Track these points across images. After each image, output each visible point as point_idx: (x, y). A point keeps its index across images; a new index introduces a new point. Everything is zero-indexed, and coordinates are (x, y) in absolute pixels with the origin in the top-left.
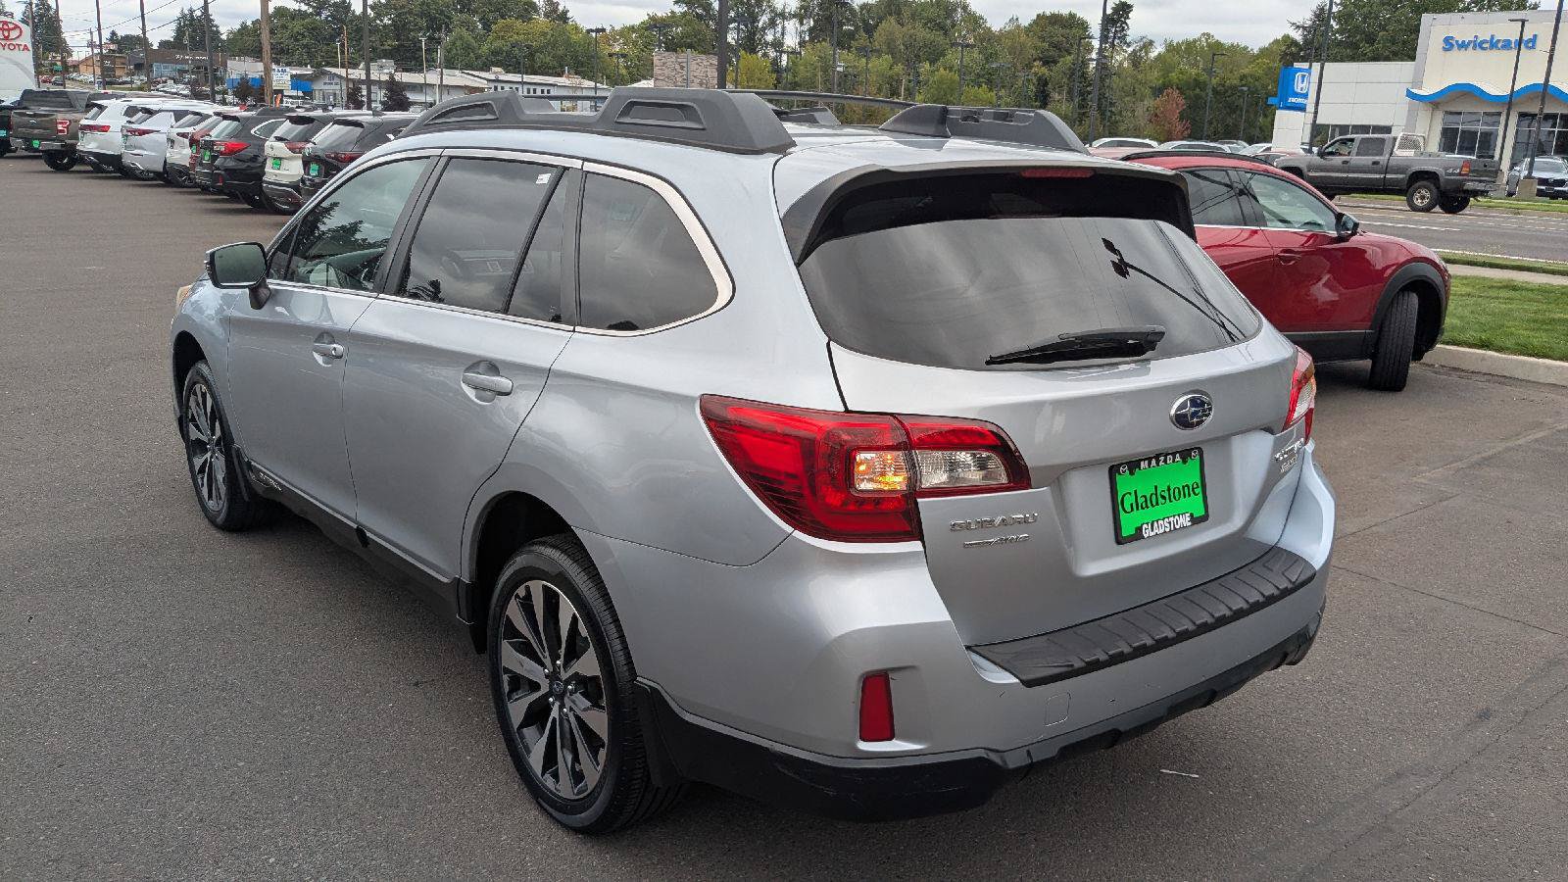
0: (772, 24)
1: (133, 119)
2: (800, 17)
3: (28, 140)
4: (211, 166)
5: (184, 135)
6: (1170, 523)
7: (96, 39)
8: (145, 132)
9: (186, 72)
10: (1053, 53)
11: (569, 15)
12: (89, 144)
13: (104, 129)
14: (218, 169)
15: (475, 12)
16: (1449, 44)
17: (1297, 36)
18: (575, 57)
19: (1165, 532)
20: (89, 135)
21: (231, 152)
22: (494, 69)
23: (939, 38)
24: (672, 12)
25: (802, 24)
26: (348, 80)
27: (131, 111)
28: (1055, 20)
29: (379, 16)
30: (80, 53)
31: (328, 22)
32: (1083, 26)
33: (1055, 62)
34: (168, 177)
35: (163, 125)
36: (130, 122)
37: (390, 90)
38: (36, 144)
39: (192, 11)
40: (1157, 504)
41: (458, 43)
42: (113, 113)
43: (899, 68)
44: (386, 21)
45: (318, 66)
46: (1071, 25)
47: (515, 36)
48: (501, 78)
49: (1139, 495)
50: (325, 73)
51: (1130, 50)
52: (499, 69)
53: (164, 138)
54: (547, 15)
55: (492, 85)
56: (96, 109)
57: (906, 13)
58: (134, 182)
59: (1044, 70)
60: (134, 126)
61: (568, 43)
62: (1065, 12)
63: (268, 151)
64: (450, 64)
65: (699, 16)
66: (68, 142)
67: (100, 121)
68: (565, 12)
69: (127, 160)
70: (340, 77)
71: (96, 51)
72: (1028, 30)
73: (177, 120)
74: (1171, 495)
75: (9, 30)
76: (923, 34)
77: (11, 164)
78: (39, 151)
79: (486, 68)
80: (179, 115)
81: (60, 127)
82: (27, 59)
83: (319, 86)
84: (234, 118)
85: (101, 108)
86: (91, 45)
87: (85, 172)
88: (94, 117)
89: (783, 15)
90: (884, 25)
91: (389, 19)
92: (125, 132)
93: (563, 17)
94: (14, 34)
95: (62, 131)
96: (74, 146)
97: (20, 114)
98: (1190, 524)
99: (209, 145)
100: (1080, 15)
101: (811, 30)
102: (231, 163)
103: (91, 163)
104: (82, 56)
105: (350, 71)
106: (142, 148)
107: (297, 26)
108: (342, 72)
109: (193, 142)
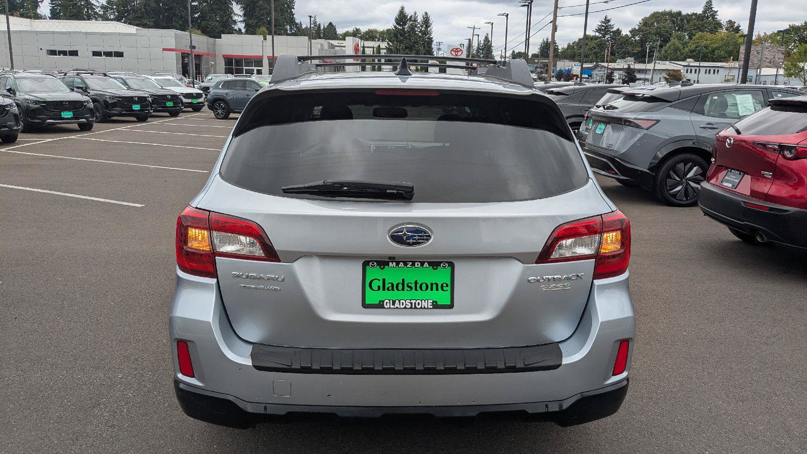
6: (411, 303)
7: (503, 54)
11: (740, 28)
15: (685, 31)
19: (405, 308)
22: (688, 60)
26: (608, 68)
29: (633, 36)
31: (608, 41)
37: (628, 73)
39: (547, 39)
40: (403, 289)
41: (672, 47)
44: (637, 38)
45: (597, 62)
47: (705, 42)
48: (691, 64)
49: (386, 282)
50: (599, 66)
52: (691, 60)
54: (727, 29)
55: (686, 68)
64: (665, 58)
68: (738, 27)
70: (605, 67)
71: (503, 60)
74: (417, 286)
79: (684, 60)
83: (595, 72)
91: (639, 37)
93: (736, 29)
94: (459, 53)
98: (432, 307)
105: (610, 64)
107: (592, 44)
108: (607, 65)
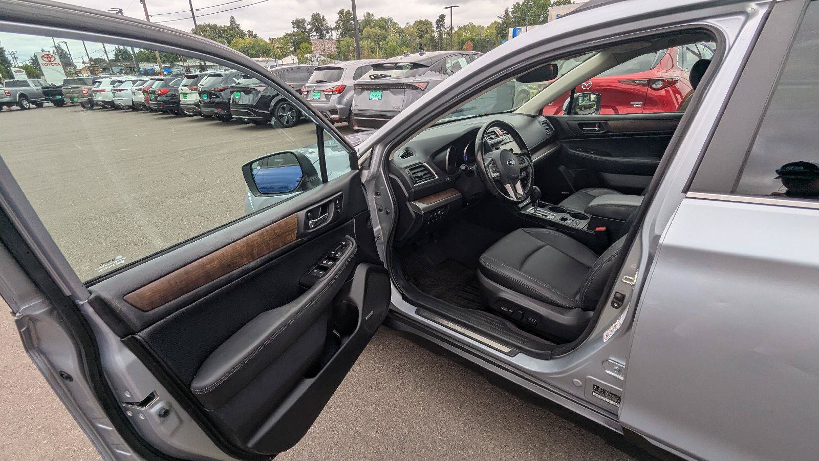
0: (328, 32)
1: (115, 86)
2: (337, 29)
3: (72, 98)
4: (156, 100)
5: (138, 90)
7: (85, 61)
8: (121, 90)
9: (123, 69)
10: (422, 34)
11: (257, 35)
12: (98, 98)
13: (103, 91)
14: (159, 101)
16: (559, 17)
17: (500, 21)
18: (263, 50)
20: (98, 94)
21: (163, 94)
23: (383, 32)
24: (293, 31)
25: (338, 31)
27: (113, 83)
28: (421, 22)
30: (80, 66)
32: (431, 24)
33: (423, 37)
34: (135, 107)
35: (128, 87)
36: (114, 87)
38: (75, 100)
42: (106, 84)
43: (373, 44)
46: (427, 23)
47: (240, 45)
50: (175, 65)
51: (446, 31)
53: (130, 92)
54: (249, 36)
56: (97, 83)
57: (372, 25)
58: (121, 111)
59: (420, 40)
60: (117, 88)
61: (259, 46)
62: (424, 19)
63: (180, 92)
65: (302, 32)
66: (89, 97)
67: (101, 88)
69: (117, 102)
71: (86, 65)
72: (413, 27)
73: (134, 84)
75: (50, 58)
76: (379, 31)
77: (67, 109)
78: (78, 103)
80: (134, 82)
81: (84, 92)
82: (61, 68)
84: (162, 80)
85: (100, 82)
86: (84, 63)
87: (99, 109)
88: (98, 87)
89: (331, 29)
90: (365, 29)
92: (113, 91)
93: (255, 36)
94: (52, 59)
95: (86, 94)
96: (92, 99)
97: (65, 88)
99: (153, 92)
100: (429, 20)
101: (341, 33)
102: (164, 98)
103: (100, 105)
104: (81, 68)
106: (122, 97)
108: (181, 64)
109: (144, 92)
